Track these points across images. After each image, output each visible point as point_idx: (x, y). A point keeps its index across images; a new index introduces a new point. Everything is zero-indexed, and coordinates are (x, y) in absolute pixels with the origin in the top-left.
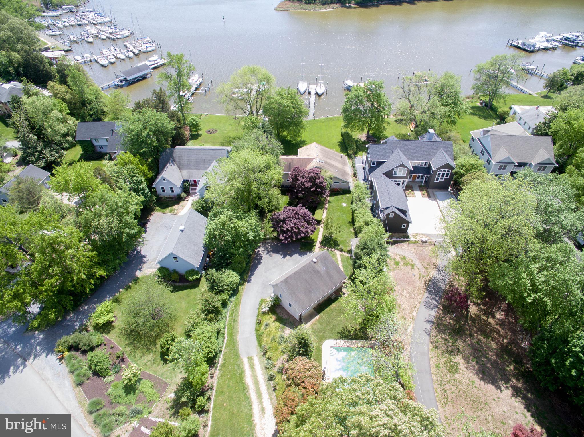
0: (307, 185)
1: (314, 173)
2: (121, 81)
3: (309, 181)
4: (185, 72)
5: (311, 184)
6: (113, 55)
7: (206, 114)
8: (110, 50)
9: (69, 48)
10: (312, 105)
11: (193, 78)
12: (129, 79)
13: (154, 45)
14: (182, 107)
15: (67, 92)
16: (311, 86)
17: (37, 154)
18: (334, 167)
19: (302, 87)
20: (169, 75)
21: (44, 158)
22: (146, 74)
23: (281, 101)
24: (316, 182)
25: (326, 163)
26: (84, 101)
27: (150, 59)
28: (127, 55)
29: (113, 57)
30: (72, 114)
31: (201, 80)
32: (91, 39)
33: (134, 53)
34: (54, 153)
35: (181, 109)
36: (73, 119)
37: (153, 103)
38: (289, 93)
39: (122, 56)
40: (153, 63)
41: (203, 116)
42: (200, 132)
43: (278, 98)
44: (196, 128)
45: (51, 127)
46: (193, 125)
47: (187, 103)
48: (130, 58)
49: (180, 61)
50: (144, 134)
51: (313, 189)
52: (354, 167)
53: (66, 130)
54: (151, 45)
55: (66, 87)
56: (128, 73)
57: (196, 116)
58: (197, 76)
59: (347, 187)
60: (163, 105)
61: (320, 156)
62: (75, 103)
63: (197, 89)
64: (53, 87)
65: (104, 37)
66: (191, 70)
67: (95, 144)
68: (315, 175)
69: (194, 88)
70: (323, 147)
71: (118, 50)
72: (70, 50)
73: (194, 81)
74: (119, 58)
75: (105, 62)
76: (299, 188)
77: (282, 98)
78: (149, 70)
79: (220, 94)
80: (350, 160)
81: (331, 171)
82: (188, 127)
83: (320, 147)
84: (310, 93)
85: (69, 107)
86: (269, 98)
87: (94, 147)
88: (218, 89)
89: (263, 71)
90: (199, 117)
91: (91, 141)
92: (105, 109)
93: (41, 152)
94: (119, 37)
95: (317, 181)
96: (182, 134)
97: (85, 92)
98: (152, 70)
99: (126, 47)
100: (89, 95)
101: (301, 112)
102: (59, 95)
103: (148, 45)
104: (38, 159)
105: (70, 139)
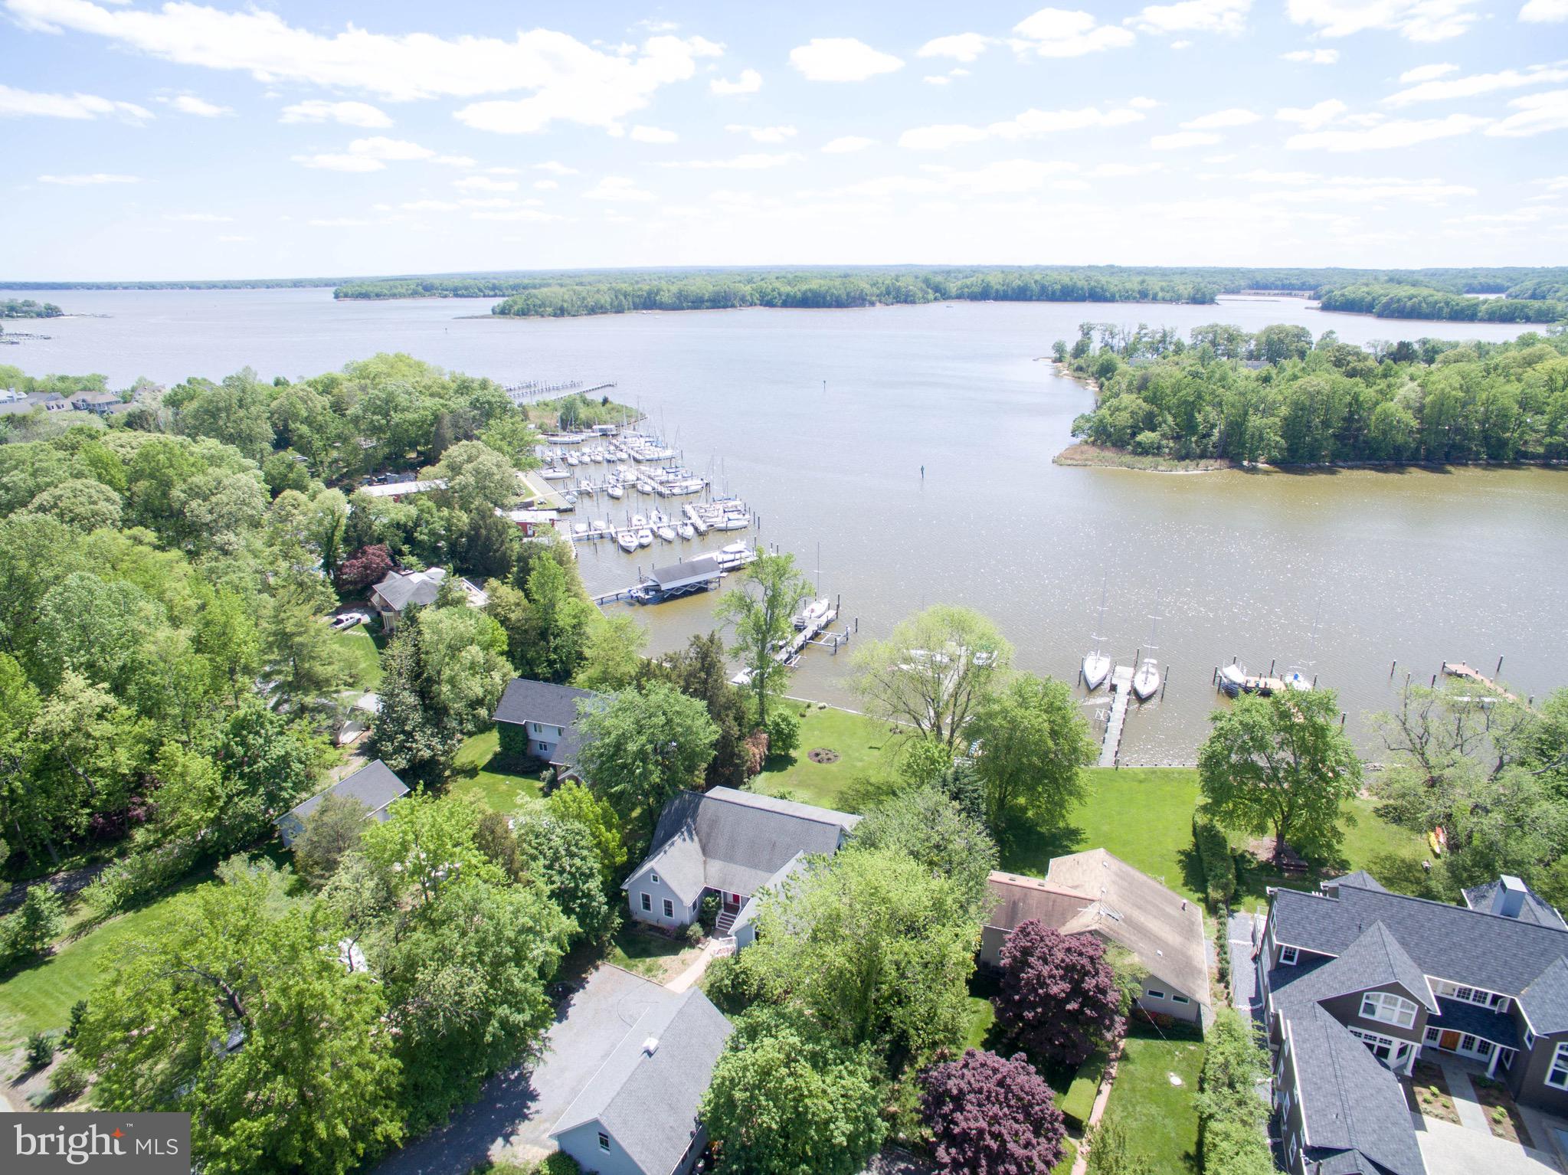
0: (1054, 990)
1: (1081, 954)
2: (647, 590)
3: (1062, 978)
4: (788, 599)
5: (1067, 986)
6: (652, 531)
7: (821, 704)
8: (648, 518)
9: (570, 506)
10: (1115, 726)
11: (814, 605)
12: (664, 587)
13: (747, 516)
14: (762, 681)
15: (518, 605)
16: (1118, 669)
17: (401, 737)
18: (1155, 940)
19: (1096, 668)
20: (748, 601)
21: (410, 749)
22: (707, 582)
23: (1020, 712)
24: (1085, 985)
25: (1128, 921)
26: (547, 629)
27: (726, 549)
28: (680, 531)
29: (648, 533)
30: (510, 655)
31: (831, 614)
32: (618, 492)
33: (696, 529)
34: (435, 741)
35: (760, 683)
36: (509, 666)
37: (684, 667)
38: (1045, 695)
39: (669, 534)
40: (731, 557)
41: (814, 709)
42: (793, 753)
43: (1010, 703)
44: (784, 741)
45: (452, 681)
46: (779, 732)
47: (778, 671)
48: (685, 539)
49: (780, 572)
50: (632, 747)
51: (1072, 1006)
52: (1222, 949)
53: (480, 692)
54: (741, 516)
55: (521, 594)
56: (669, 574)
57: (794, 707)
58: (825, 602)
59: (1193, 1017)
60: (708, 674)
61: (1113, 898)
62: (526, 631)
63: (816, 635)
64: (494, 590)
65: (648, 489)
66: (805, 595)
67: (534, 736)
68: (1085, 961)
69: (808, 632)
70: (1126, 868)
71: (665, 519)
72: (571, 510)
73: (814, 615)
74: (660, 537)
75: (632, 542)
76: (1029, 992)
77: (1024, 704)
78: (717, 574)
79: (861, 668)
80: (1213, 921)
81: (1141, 954)
82: (765, 736)
83: (1115, 864)
84: (1113, 688)
85: (509, 637)
86: (987, 699)
87: (527, 740)
88: (856, 655)
89: (984, 624)
90: (801, 710)
91: (524, 728)
92: (587, 653)
93: (409, 735)
94: (676, 491)
95: (1089, 983)
96: (739, 757)
97: (557, 609)
98: (724, 574)
99: (684, 513)
100: (563, 618)
101: (1075, 750)
102: (499, 610)
103: (732, 516)
104: (400, 749)
105: (483, 712)
